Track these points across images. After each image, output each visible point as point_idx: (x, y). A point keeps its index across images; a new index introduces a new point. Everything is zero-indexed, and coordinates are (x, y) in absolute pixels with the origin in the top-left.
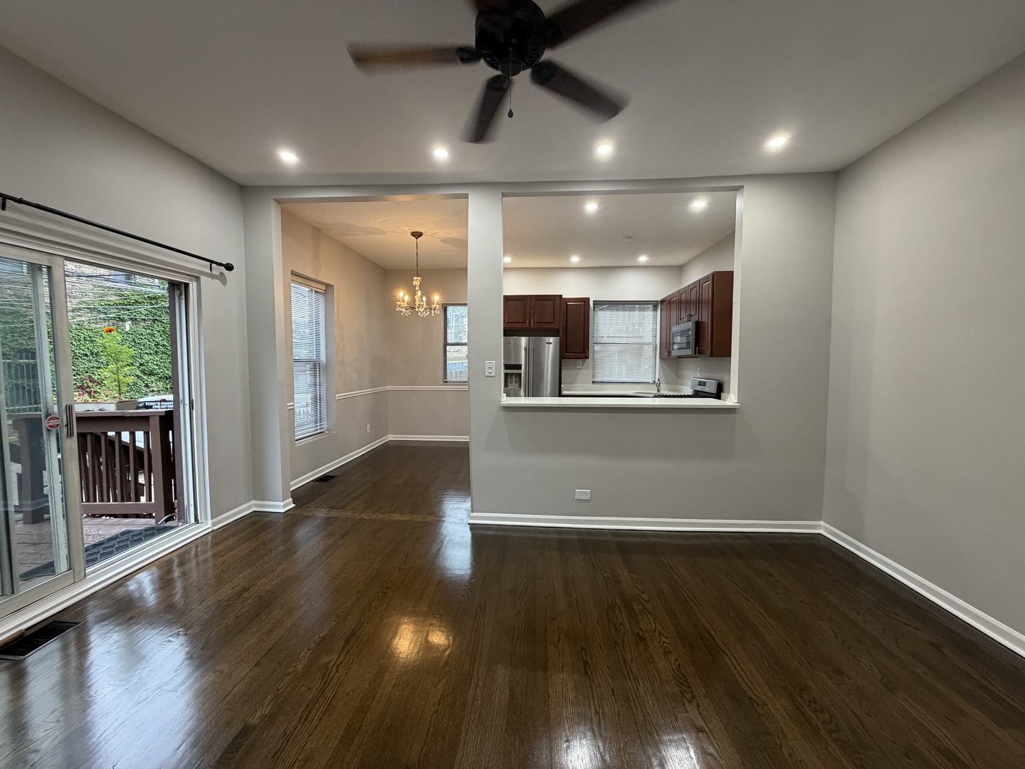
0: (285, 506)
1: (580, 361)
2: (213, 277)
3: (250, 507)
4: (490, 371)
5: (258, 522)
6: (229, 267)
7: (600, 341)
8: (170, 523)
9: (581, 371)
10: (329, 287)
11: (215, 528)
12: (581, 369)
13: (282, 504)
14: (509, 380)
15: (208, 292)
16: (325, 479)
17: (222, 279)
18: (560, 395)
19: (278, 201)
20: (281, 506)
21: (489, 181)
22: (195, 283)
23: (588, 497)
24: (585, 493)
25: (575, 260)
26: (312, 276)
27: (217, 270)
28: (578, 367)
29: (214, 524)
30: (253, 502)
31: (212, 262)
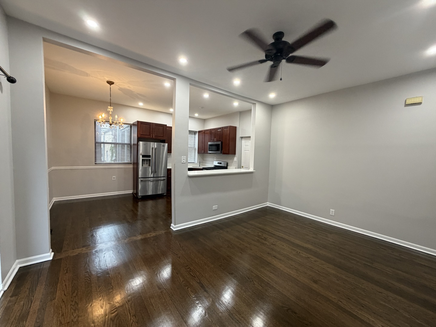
4: (184, 161)
21: (189, 77)
23: (216, 208)
24: (216, 207)
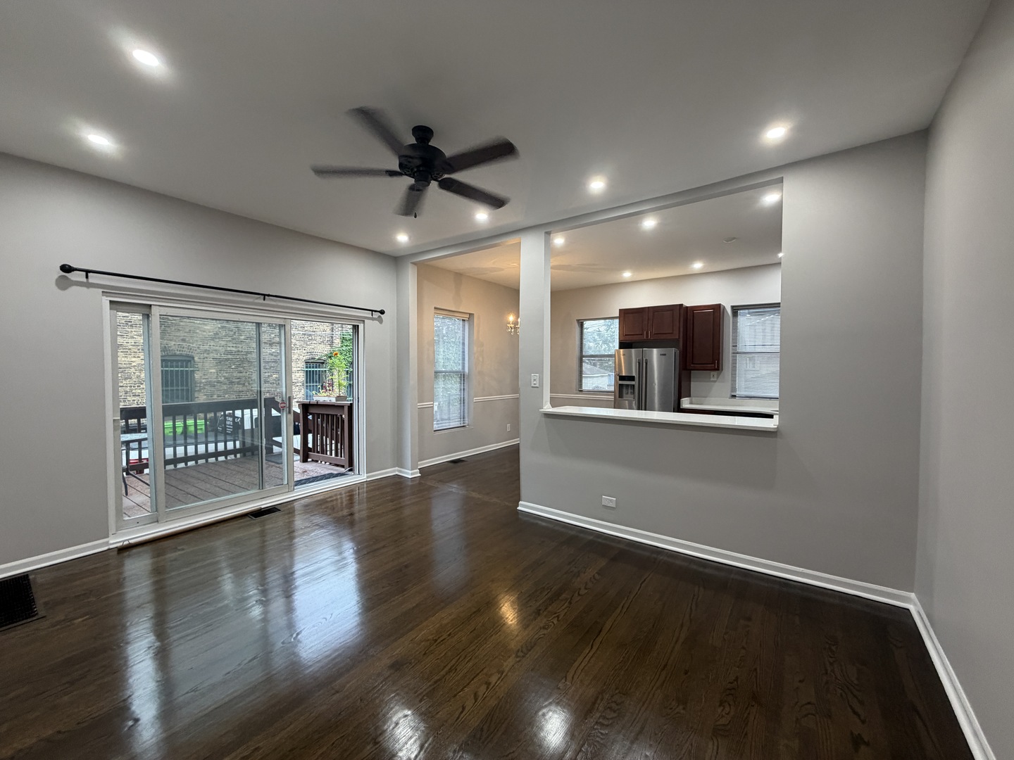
0: (412, 474)
1: (715, 373)
2: (373, 319)
3: (394, 471)
5: (398, 481)
6: (382, 312)
7: (744, 351)
8: (350, 473)
9: (717, 383)
10: (471, 315)
11: (368, 480)
12: (715, 382)
13: (410, 472)
14: (624, 391)
15: (370, 329)
16: (454, 462)
17: (380, 320)
18: (679, 409)
19: (414, 264)
20: (410, 473)
22: (362, 325)
25: (698, 266)
26: (453, 309)
27: (376, 315)
28: (712, 379)
29: (368, 477)
30: (397, 468)
31: (372, 311)
